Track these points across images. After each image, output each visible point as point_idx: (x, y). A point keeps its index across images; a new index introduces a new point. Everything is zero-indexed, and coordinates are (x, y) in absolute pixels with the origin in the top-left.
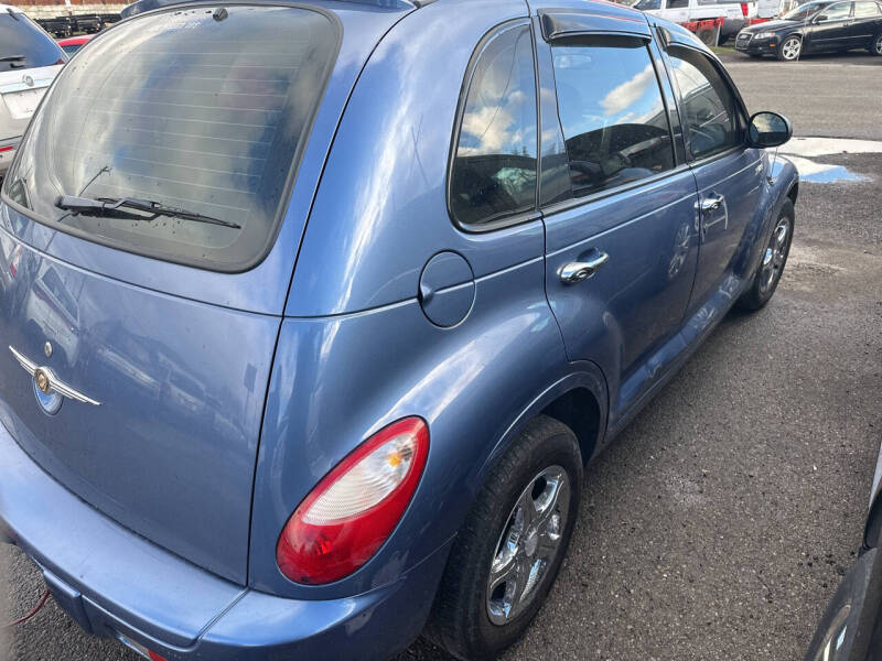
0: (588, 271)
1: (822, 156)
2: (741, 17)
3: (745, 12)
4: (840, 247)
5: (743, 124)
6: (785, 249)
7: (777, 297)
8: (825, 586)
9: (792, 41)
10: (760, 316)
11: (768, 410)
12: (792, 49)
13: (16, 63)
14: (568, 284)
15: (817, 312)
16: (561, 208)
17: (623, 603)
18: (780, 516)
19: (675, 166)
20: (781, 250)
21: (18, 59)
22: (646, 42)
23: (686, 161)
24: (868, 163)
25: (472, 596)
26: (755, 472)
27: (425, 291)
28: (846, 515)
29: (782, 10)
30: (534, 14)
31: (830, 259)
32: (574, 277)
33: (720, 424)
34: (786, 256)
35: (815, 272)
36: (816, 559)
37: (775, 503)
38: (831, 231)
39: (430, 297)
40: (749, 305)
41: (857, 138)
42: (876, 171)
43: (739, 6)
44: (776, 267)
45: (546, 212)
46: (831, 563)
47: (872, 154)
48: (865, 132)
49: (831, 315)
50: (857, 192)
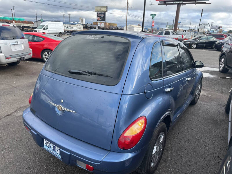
0: (171, 90)
1: (204, 71)
2: (182, 38)
3: (183, 37)
4: (210, 91)
5: (193, 63)
6: (200, 90)
7: (199, 102)
8: (218, 162)
9: (194, 44)
10: (195, 106)
11: (201, 126)
12: (194, 46)
13: (14, 38)
14: (167, 93)
15: (208, 105)
16: (166, 77)
17: (175, 166)
18: (207, 148)
19: (183, 71)
20: (199, 91)
21: (15, 37)
22: (177, 46)
23: (185, 70)
24: (214, 73)
25: (150, 158)
26: (200, 139)
27: (146, 91)
28: (221, 148)
29: (191, 37)
30: (161, 40)
31: (209, 94)
32: (169, 91)
33: (190, 128)
34: (200, 92)
35: (206, 97)
36: (216, 157)
37: (205, 145)
38: (208, 88)
39: (147, 92)
40: (193, 103)
41: (211, 67)
42: (216, 75)
43: (181, 36)
44: (198, 95)
45: (164, 78)
46: (219, 158)
47: (215, 71)
48: (213, 66)
49: (211, 106)
50: (212, 79)
